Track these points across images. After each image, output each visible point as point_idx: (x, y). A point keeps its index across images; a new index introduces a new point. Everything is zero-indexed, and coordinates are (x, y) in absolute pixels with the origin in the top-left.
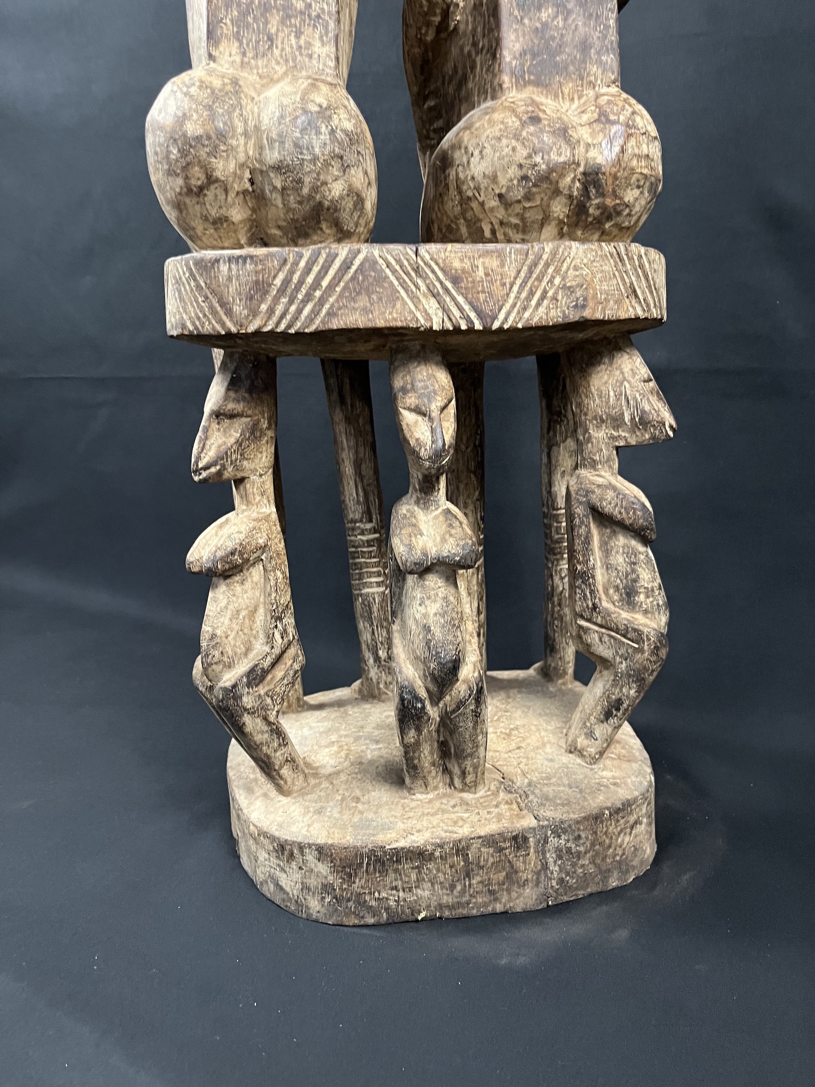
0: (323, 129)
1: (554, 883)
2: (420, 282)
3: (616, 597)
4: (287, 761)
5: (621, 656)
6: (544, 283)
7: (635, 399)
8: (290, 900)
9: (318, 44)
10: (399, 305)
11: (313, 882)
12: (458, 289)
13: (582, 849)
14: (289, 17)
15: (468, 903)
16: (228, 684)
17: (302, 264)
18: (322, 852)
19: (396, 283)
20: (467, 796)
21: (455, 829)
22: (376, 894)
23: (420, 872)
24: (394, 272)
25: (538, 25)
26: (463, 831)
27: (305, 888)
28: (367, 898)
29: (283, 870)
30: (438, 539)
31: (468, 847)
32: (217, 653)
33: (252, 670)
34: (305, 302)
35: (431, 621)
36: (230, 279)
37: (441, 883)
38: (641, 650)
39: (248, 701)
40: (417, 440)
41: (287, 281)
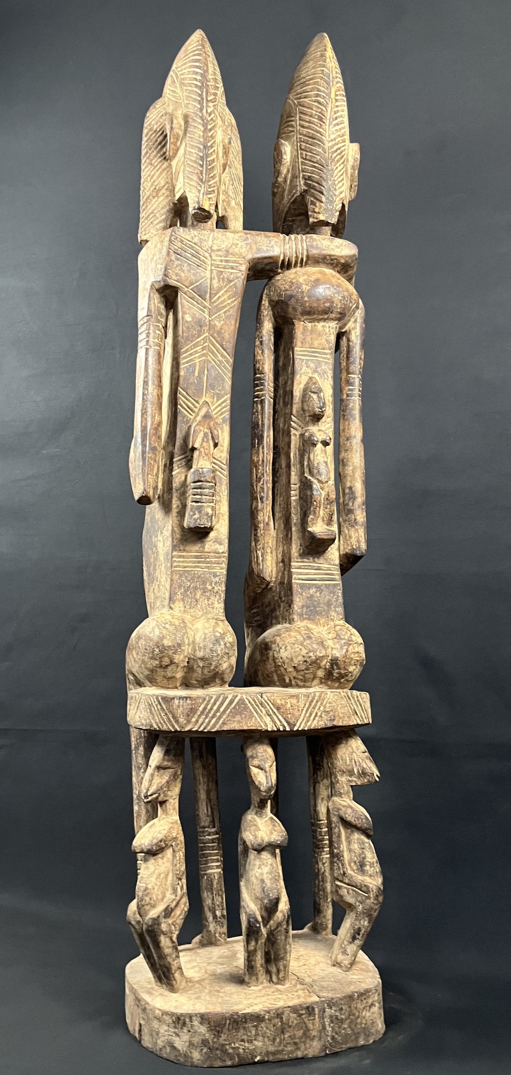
0: (222, 643)
1: (329, 1039)
2: (262, 709)
3: (355, 868)
4: (179, 968)
5: (359, 902)
6: (316, 710)
7: (359, 762)
8: (180, 1055)
9: (216, 603)
10: (253, 719)
11: (197, 1040)
12: (279, 713)
13: (343, 1017)
14: (205, 592)
15: (283, 1050)
17: (212, 701)
18: (204, 1018)
19: (252, 710)
20: (279, 987)
21: (276, 1003)
22: (233, 1045)
23: (257, 1029)
24: (252, 705)
25: (309, 596)
26: (281, 1004)
27: (191, 1044)
28: (228, 1047)
29: (178, 1035)
30: (268, 833)
31: (283, 1013)
32: (147, 899)
33: (166, 909)
34: (212, 717)
35: (265, 877)
36: (179, 706)
37: (268, 1037)
38: (368, 898)
39: (164, 927)
40: (259, 782)
41: (205, 709)
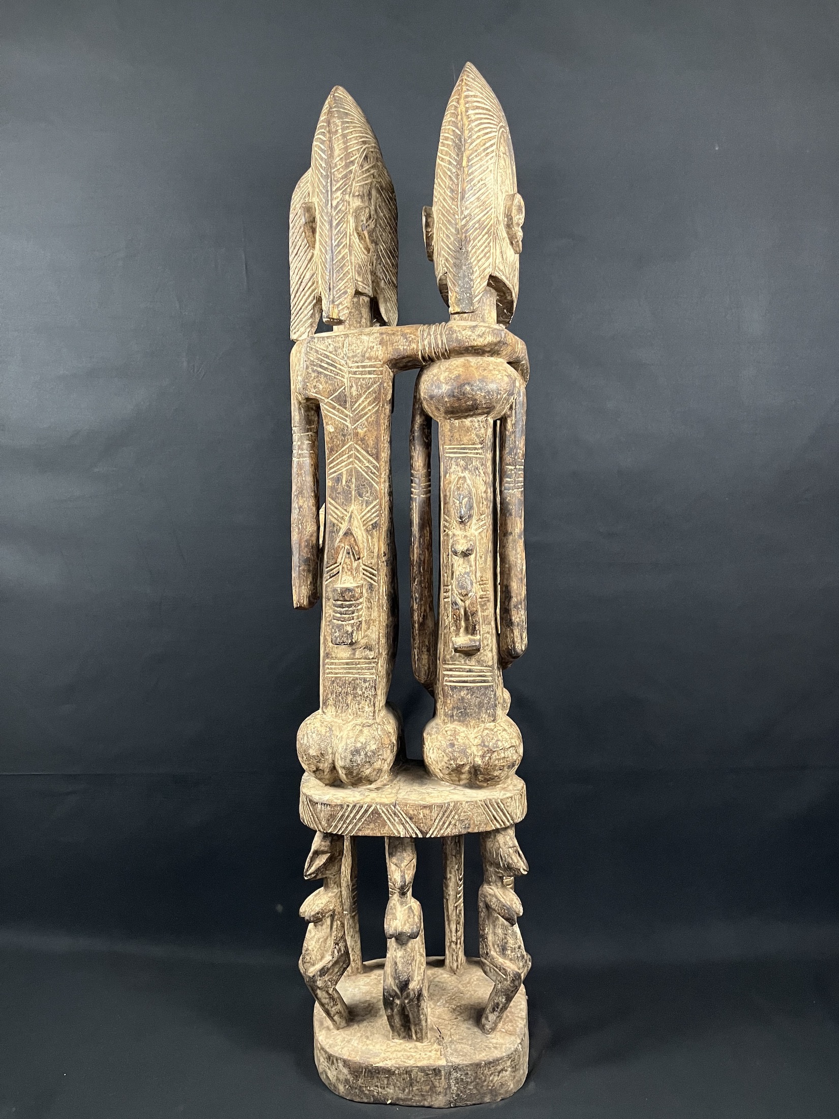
0: (362, 754)
1: (454, 1096)
2: (396, 818)
3: (498, 950)
4: (337, 1013)
5: (499, 981)
6: (450, 818)
7: (505, 857)
8: (331, 1083)
9: (367, 707)
10: (387, 827)
11: (341, 1077)
12: (413, 822)
13: (469, 1080)
14: (355, 697)
15: (411, 1099)
16: (311, 975)
17: (349, 809)
18: (346, 1063)
19: (386, 819)
20: (418, 1044)
21: (406, 1061)
22: (368, 1088)
23: (388, 1080)
24: (385, 814)
25: (460, 698)
26: (411, 1063)
27: (338, 1079)
28: (364, 1089)
29: (329, 1069)
31: (411, 1071)
32: (308, 958)
33: (323, 969)
34: (349, 824)
35: (398, 960)
36: (321, 811)
37: (399, 1087)
38: (506, 980)
39: (319, 983)
40: (395, 879)
41: (342, 816)
